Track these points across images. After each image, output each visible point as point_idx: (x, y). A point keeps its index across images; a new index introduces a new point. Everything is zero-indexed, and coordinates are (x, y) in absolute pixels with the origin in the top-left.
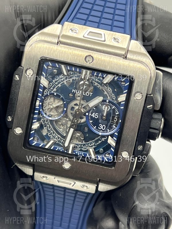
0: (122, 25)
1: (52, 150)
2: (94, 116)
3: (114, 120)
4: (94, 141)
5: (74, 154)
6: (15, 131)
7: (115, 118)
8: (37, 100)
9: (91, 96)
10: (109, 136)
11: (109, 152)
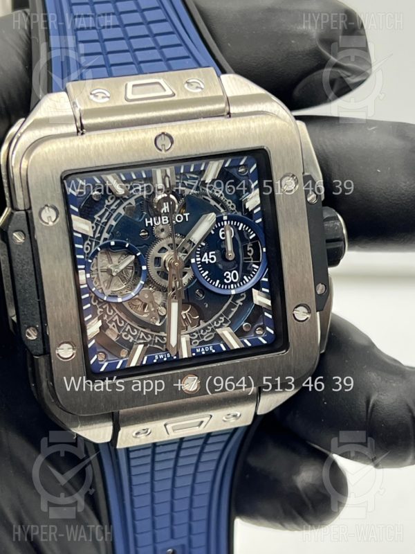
0: (181, 51)
1: (145, 365)
2: (207, 260)
3: (249, 253)
4: (221, 312)
5: (194, 356)
6: (58, 354)
7: (249, 249)
8: (80, 271)
9: (187, 220)
10: (253, 289)
11: (262, 323)
